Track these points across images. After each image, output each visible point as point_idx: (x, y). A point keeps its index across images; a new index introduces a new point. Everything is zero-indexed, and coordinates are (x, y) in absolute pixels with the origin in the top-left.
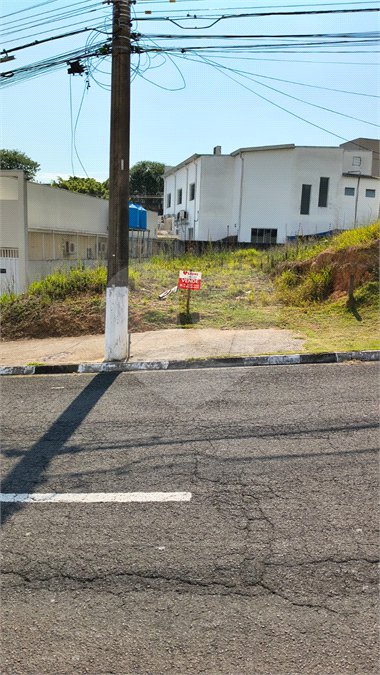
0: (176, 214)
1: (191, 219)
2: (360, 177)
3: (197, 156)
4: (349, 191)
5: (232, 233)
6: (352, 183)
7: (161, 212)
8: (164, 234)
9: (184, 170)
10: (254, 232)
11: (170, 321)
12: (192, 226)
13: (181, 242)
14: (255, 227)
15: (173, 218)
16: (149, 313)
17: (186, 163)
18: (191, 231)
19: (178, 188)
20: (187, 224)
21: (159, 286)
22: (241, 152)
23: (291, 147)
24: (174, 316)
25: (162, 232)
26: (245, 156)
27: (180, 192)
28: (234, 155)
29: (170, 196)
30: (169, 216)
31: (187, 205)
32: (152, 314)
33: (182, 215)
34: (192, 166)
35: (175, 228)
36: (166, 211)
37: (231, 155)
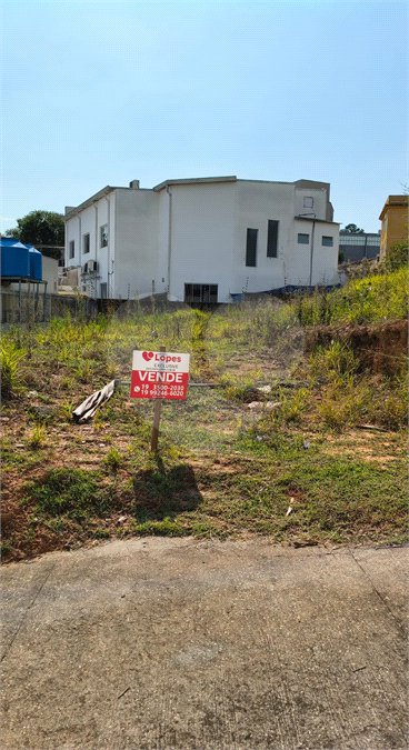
0: (83, 265)
1: (103, 272)
2: (315, 221)
3: (110, 190)
4: (303, 238)
5: (160, 290)
6: (306, 228)
7: (61, 264)
8: (67, 290)
9: (91, 210)
10: (188, 287)
11: (115, 504)
12: (106, 281)
13: (92, 300)
14: (189, 282)
15: (79, 270)
16: (46, 480)
17: (95, 200)
18: (104, 286)
19: (84, 232)
20: (99, 278)
21: (72, 382)
22: (169, 185)
23: (231, 181)
24: (125, 484)
25: (65, 287)
26: (174, 191)
27: (87, 238)
28: (159, 189)
29: (73, 244)
30: (73, 268)
31: (97, 253)
32: (57, 483)
33: (91, 267)
34: (103, 204)
35: (81, 284)
36: (68, 263)
37: (154, 189)
